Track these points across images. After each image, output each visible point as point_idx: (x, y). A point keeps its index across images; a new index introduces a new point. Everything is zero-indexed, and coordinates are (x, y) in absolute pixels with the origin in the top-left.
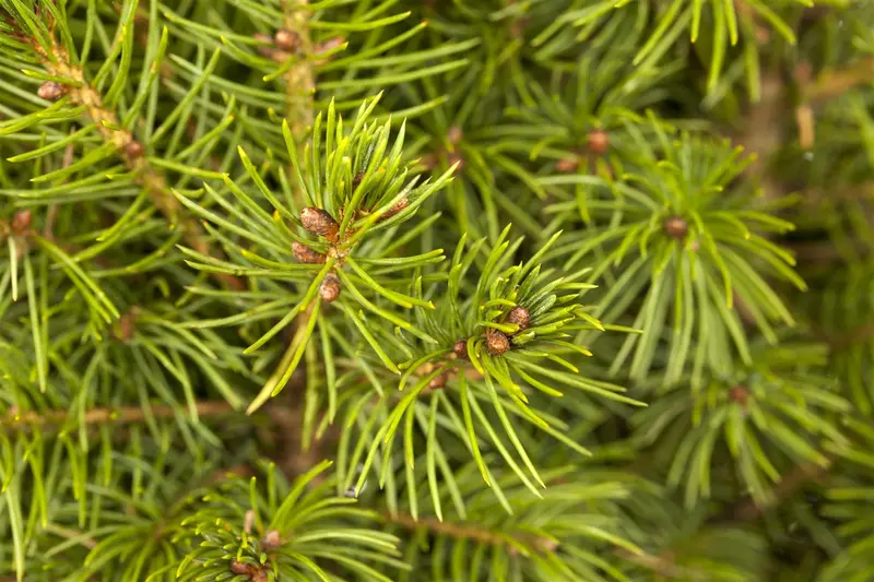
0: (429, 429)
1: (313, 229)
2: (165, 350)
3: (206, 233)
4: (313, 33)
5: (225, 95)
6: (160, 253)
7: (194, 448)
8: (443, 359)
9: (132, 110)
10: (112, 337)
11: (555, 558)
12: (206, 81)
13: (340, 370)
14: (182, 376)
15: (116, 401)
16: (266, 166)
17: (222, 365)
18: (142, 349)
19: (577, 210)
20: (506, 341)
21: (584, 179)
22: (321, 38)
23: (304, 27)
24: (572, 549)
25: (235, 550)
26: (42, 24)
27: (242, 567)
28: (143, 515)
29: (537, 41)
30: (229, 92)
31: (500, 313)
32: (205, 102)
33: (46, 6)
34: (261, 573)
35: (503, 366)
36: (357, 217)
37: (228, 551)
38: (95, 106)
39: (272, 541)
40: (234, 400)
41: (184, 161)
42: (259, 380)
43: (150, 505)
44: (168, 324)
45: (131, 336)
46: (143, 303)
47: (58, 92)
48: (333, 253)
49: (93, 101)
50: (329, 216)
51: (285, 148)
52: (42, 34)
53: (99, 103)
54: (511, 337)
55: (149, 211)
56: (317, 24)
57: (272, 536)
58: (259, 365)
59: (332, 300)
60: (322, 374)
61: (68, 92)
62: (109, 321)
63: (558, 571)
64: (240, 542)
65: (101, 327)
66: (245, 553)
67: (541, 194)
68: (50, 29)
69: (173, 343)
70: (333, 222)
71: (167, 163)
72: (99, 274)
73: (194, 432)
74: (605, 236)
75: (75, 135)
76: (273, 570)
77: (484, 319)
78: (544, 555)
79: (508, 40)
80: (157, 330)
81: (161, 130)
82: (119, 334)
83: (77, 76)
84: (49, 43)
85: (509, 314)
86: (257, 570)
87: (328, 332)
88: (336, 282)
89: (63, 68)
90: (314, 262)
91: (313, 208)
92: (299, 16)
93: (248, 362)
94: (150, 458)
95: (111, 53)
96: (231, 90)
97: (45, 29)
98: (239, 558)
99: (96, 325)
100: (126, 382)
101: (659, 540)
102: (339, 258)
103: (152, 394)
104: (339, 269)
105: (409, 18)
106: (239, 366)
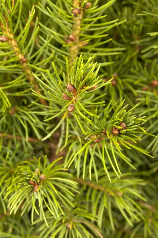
0: (92, 154)
1: (69, 90)
2: (22, 119)
3: (40, 88)
4: (81, 37)
5: (52, 50)
6: (26, 91)
7: (26, 150)
8: (99, 135)
9: (25, 49)
10: (8, 113)
11: (121, 198)
12: (47, 45)
13: (70, 134)
14: (26, 127)
15: (6, 132)
16: (60, 72)
17: (38, 126)
18: (16, 118)
19: (145, 101)
20: (118, 132)
21: (149, 93)
22: (82, 39)
23: (77, 35)
24: (126, 197)
25: (31, 177)
26: (4, 19)
27: (32, 183)
28: (8, 165)
29: (143, 52)
30: (53, 49)
31: (117, 122)
32: (46, 51)
33: (6, 15)
34: (37, 186)
35: (116, 139)
36: (82, 88)
37: (29, 177)
38: (15, 46)
39: (42, 177)
40: (39, 137)
41: (38, 66)
42: (47, 132)
43: (10, 163)
44: (24, 112)
45: (13, 114)
46: (19, 106)
47: (5, 40)
48: (74, 98)
49: (15, 44)
50: (74, 87)
51: (66, 68)
52: (4, 22)
53: (16, 45)
54: (120, 131)
55: (25, 79)
56: (82, 35)
57: (42, 176)
58: (48, 128)
59: (71, 112)
60: (65, 134)
61: (9, 40)
62: (8, 107)
63: (122, 202)
64: (33, 175)
65: (5, 109)
66: (34, 178)
67: (136, 95)
68: (7, 22)
69: (25, 118)
70: (75, 89)
71: (33, 66)
72: (8, 94)
73: (26, 144)
74: (152, 109)
75: (8, 53)
76: (41, 185)
77: (113, 124)
78: (118, 197)
79: (135, 51)
80: (21, 113)
81: (33, 57)
82: (10, 112)
83: (12, 36)
84: (5, 25)
85: (120, 124)
86: (36, 184)
87: (69, 122)
88: (73, 107)
89: (8, 33)
90: (68, 100)
91: (70, 84)
92: (77, 32)
93: (45, 127)
94: (13, 150)
95: (22, 32)
96: (54, 49)
97: (5, 21)
98: (32, 179)
99: (4, 108)
100: (10, 127)
101: (152, 202)
102: (75, 100)
103: (17, 131)
104: (75, 103)
105: (107, 36)
106: (42, 128)
